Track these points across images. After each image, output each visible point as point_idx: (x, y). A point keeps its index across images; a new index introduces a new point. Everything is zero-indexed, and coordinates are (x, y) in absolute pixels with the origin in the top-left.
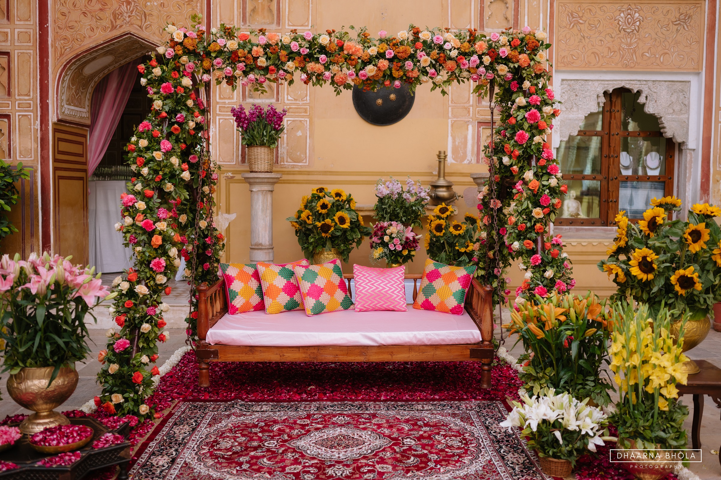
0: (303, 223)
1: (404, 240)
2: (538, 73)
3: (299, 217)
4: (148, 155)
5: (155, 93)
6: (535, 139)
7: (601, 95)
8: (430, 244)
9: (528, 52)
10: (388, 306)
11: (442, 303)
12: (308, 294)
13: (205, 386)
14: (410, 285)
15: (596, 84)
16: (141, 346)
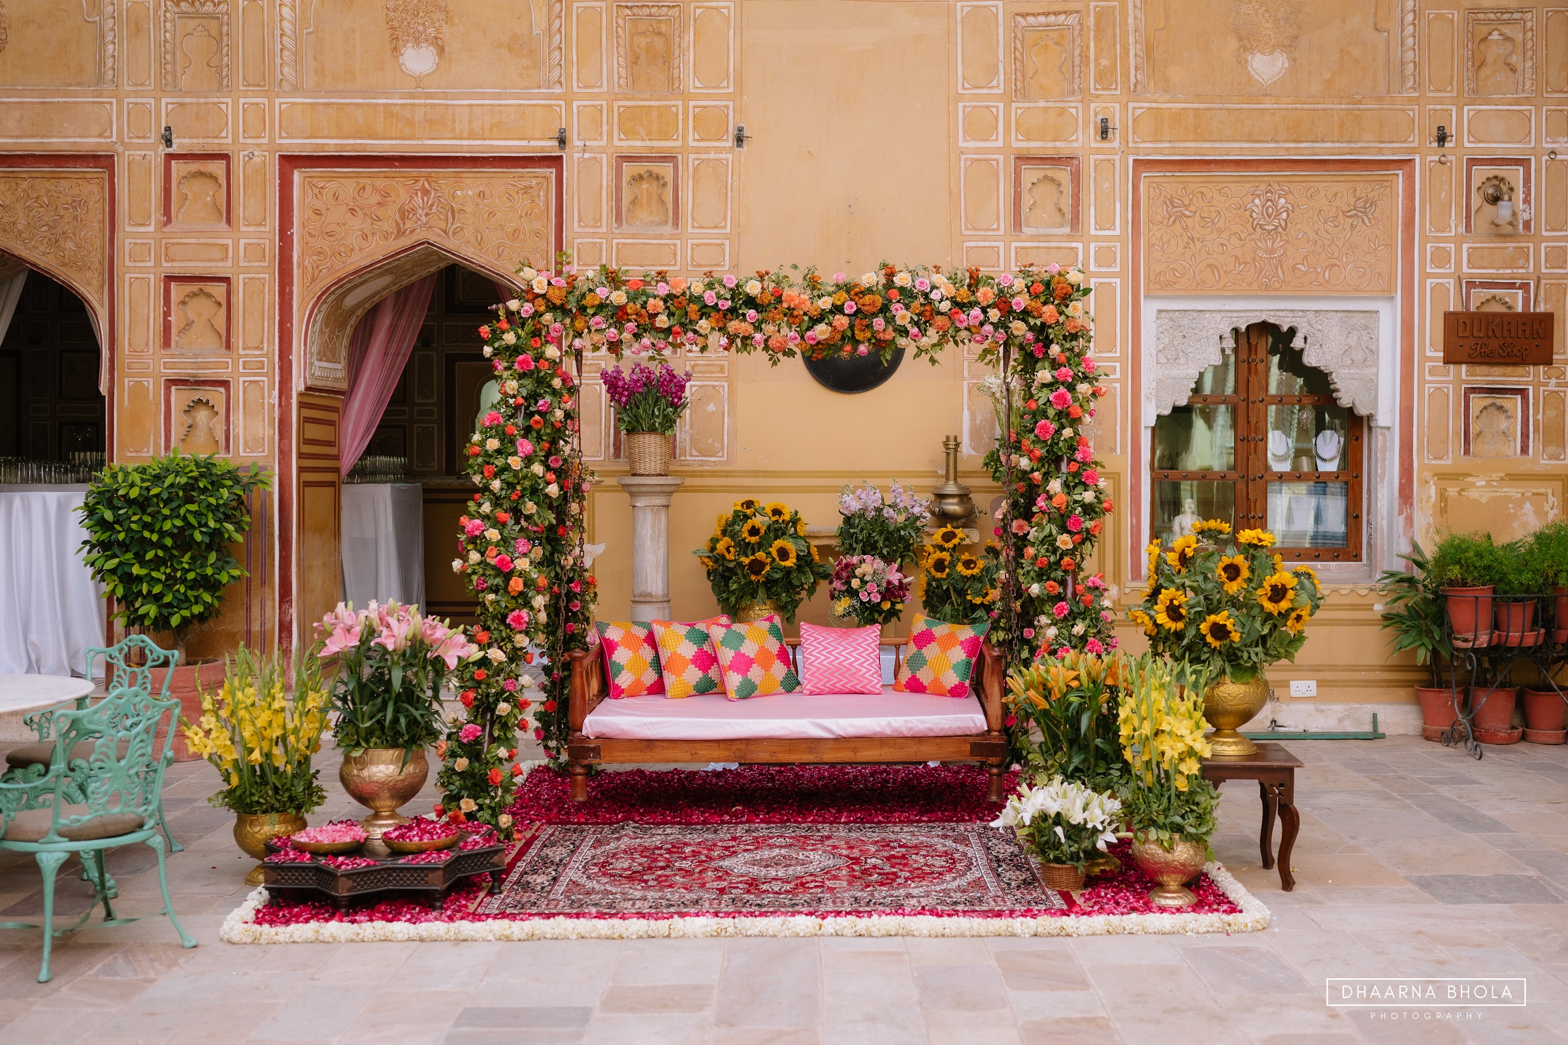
0: (719, 559)
1: (885, 584)
2: (1073, 331)
3: (713, 549)
4: (500, 462)
5: (506, 369)
6: (1064, 432)
7: (1227, 333)
8: (927, 592)
9: (1056, 302)
10: (853, 686)
11: (936, 681)
12: (731, 667)
13: (581, 799)
14: (889, 659)
15: (1218, 317)
16: (496, 734)
